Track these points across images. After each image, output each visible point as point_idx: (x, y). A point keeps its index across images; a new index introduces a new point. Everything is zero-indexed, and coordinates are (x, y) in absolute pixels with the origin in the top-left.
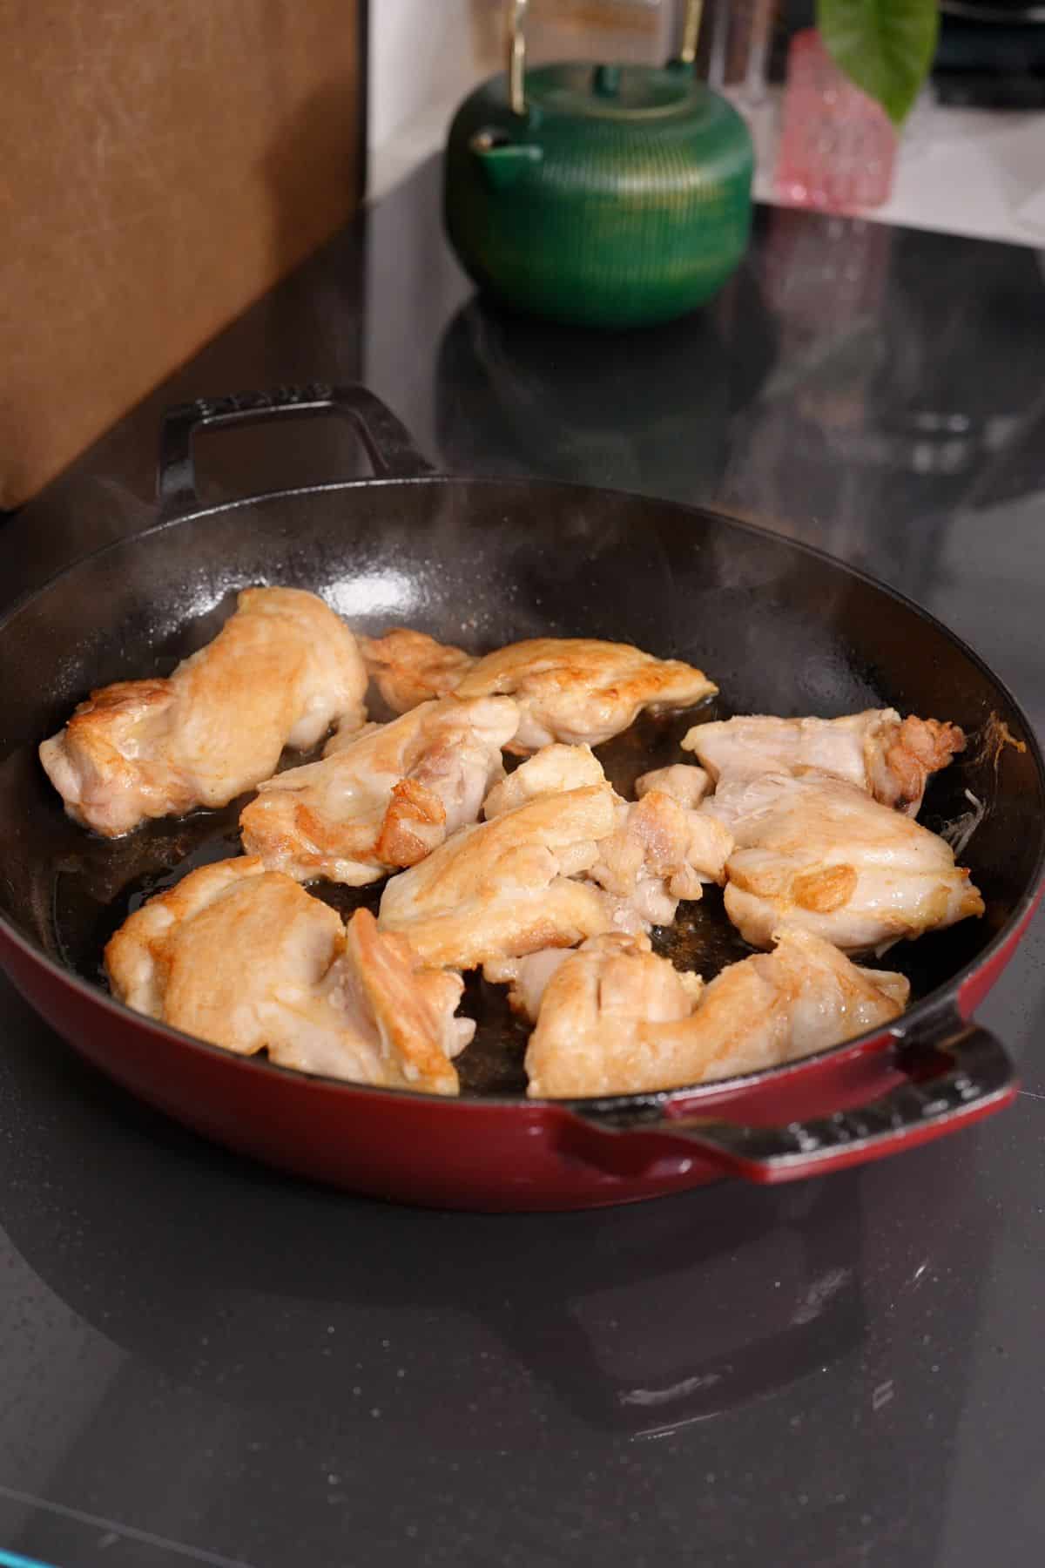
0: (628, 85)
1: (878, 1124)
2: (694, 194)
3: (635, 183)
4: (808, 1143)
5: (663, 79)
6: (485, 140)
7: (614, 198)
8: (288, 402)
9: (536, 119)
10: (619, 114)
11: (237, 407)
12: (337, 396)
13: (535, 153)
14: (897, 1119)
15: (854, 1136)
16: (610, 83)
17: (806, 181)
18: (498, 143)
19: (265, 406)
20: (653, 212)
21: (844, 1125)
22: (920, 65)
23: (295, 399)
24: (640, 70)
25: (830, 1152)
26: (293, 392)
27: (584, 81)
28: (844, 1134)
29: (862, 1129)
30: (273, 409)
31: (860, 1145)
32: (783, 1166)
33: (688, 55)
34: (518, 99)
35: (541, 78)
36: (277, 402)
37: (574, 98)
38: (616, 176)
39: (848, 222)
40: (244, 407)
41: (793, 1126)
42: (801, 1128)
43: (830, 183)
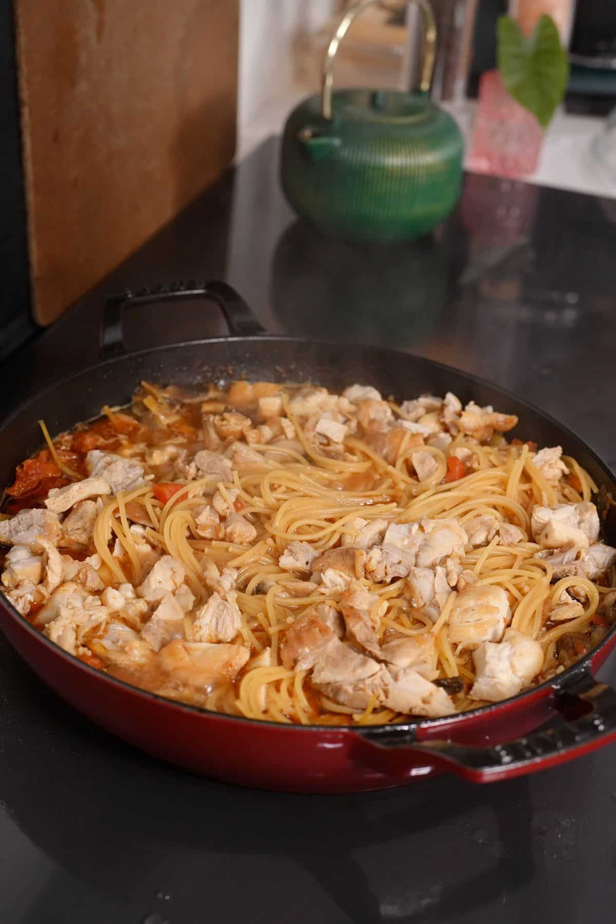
0: (391, 104)
1: (549, 747)
2: (429, 167)
3: (395, 161)
4: (507, 759)
5: (411, 100)
6: (307, 133)
7: (381, 169)
8: (179, 290)
9: (337, 123)
10: (386, 120)
11: (149, 292)
12: (209, 286)
13: (337, 142)
14: (560, 744)
15: (535, 754)
16: (380, 101)
17: (489, 157)
18: (315, 136)
19: (165, 292)
20: (404, 177)
21: (528, 747)
22: (557, 94)
23: (182, 288)
24: (397, 95)
25: (519, 764)
26: (182, 284)
27: (364, 100)
28: (528, 754)
29: (539, 751)
30: (170, 294)
31: (538, 760)
32: (490, 773)
33: (425, 85)
34: (327, 111)
35: (341, 97)
36: (173, 290)
37: (359, 110)
38: (384, 157)
39: (513, 183)
40: (153, 293)
41: (498, 748)
42: (503, 749)
43: (503, 160)
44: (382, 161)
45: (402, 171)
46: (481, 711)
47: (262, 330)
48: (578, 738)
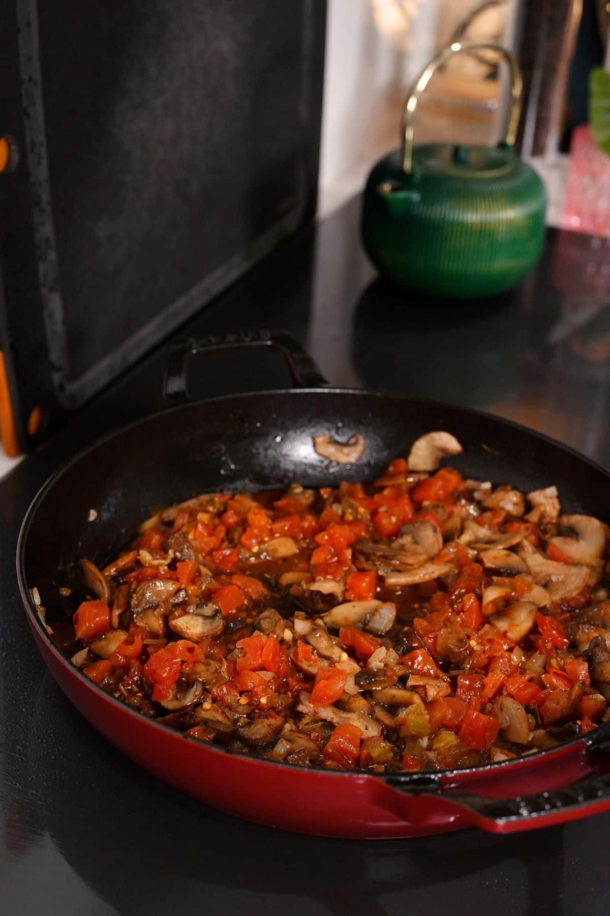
0: (474, 157)
1: (569, 800)
2: (510, 223)
3: (473, 217)
4: (525, 810)
5: (495, 154)
6: (387, 187)
7: (462, 224)
8: (245, 342)
9: (418, 176)
10: (467, 174)
11: (214, 343)
12: (277, 338)
13: (416, 196)
14: (581, 798)
15: (554, 806)
16: (463, 156)
17: (580, 214)
18: (395, 189)
19: (230, 343)
20: (484, 233)
21: (548, 800)
23: (248, 340)
24: (481, 149)
25: (537, 816)
26: (248, 335)
27: (447, 154)
28: (547, 806)
29: (559, 803)
30: (235, 345)
31: (556, 812)
32: (506, 823)
33: (511, 140)
34: (408, 165)
35: (423, 152)
36: (238, 341)
37: (440, 164)
40: (217, 344)
41: (518, 799)
42: (522, 801)
43: (594, 216)
44: (461, 217)
45: (481, 227)
46: (507, 763)
47: (325, 382)
48: (600, 793)
